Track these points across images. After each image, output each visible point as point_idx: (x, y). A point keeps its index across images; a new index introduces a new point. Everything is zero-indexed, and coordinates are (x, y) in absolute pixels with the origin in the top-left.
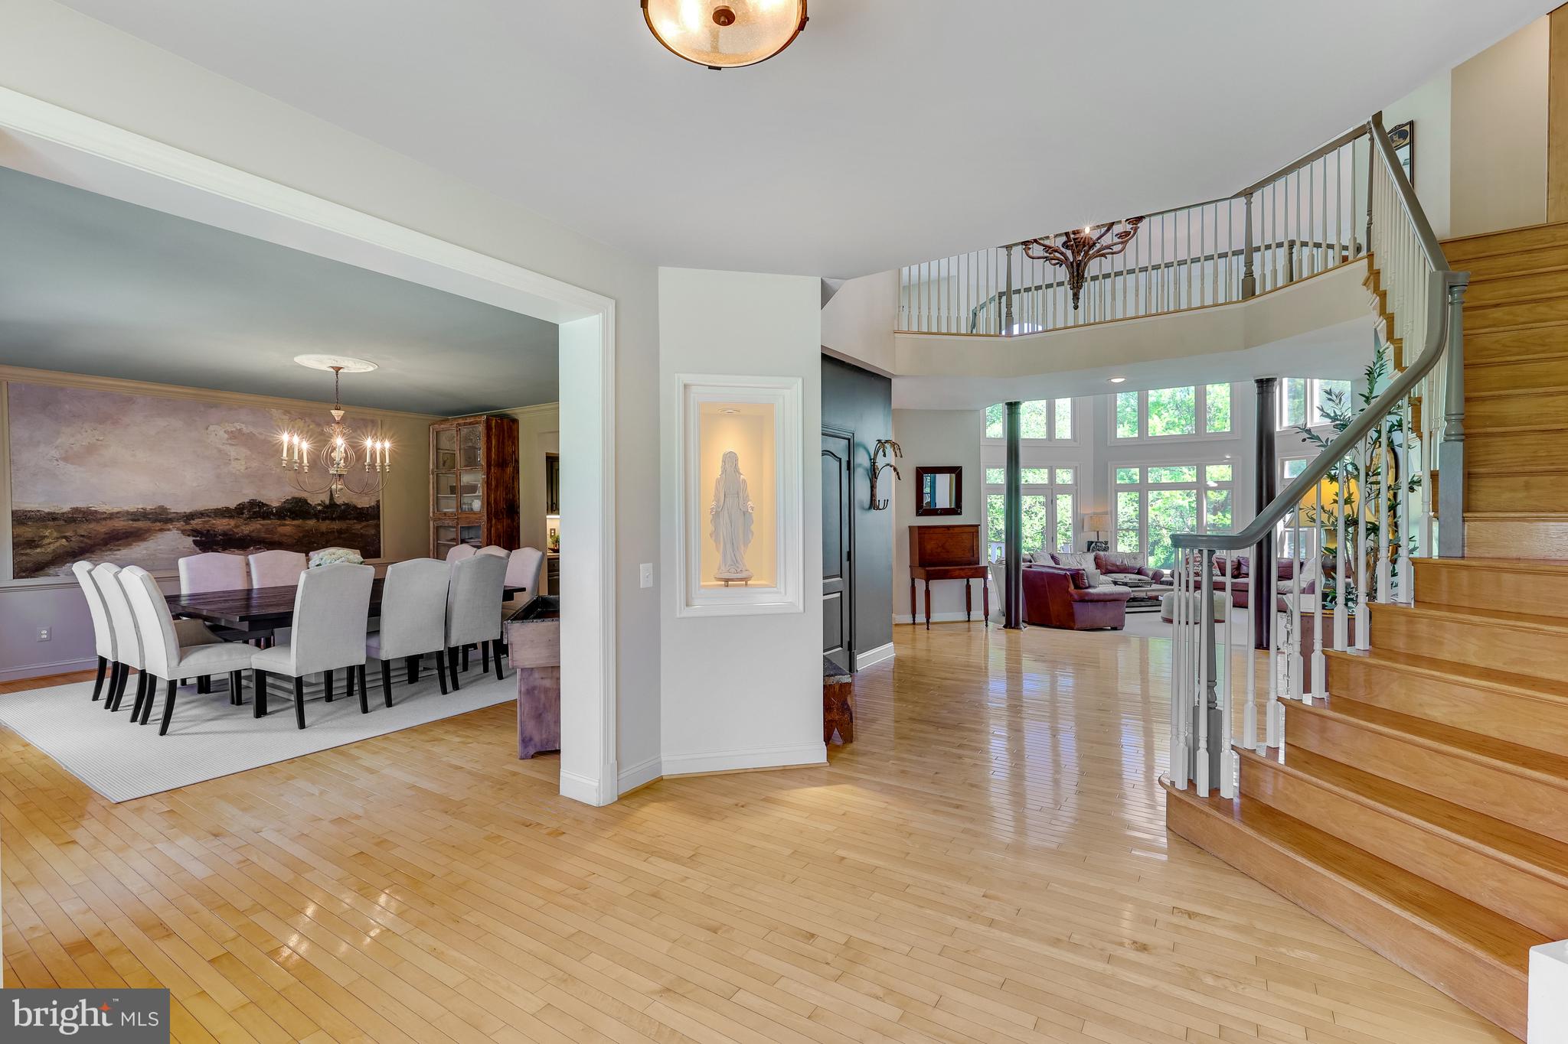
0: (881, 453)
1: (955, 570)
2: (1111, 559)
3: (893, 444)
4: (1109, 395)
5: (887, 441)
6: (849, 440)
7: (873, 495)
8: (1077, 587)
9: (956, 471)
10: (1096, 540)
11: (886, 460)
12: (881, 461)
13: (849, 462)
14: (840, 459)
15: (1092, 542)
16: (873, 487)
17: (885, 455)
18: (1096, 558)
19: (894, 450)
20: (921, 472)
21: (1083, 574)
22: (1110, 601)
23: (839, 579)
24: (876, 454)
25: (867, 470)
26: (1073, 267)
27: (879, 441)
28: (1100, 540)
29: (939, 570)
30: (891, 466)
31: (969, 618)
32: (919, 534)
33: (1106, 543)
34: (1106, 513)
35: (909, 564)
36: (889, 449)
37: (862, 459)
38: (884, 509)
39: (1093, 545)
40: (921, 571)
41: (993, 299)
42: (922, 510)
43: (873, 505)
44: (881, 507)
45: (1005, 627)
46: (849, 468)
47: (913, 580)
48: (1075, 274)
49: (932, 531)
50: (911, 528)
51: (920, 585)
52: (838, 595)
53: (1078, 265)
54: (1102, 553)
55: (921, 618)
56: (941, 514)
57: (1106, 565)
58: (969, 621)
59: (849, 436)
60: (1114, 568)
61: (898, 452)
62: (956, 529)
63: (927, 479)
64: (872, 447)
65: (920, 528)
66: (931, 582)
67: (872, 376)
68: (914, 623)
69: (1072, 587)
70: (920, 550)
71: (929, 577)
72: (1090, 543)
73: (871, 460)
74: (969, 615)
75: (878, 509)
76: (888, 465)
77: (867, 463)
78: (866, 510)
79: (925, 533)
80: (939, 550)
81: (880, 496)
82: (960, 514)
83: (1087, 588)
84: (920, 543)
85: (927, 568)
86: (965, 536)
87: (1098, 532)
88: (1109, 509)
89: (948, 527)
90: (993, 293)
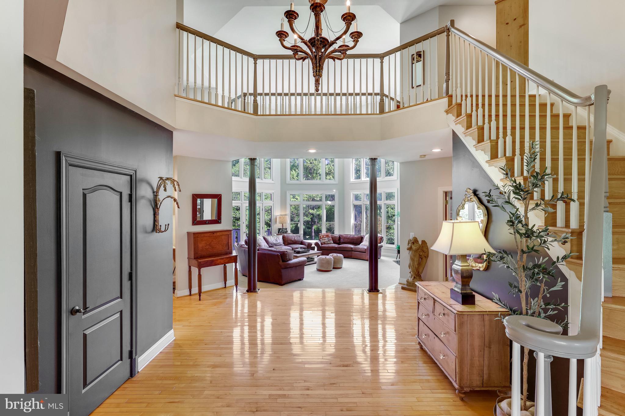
0: (162, 188)
1: (217, 260)
2: (290, 237)
3: (173, 181)
4: (287, 159)
5: (167, 179)
6: (131, 176)
7: (155, 221)
8: (283, 261)
9: (218, 197)
10: (282, 228)
11: (168, 193)
12: (162, 194)
13: (130, 196)
14: (121, 193)
15: (280, 229)
16: (155, 214)
17: (165, 190)
18: (283, 237)
19: (174, 185)
20: (195, 197)
21: (286, 254)
22: (297, 266)
23: (119, 300)
24: (159, 187)
25: (150, 201)
26: (316, 59)
27: (161, 178)
28: (284, 228)
29: (208, 261)
30: (172, 198)
31: (225, 285)
32: (194, 238)
33: (286, 229)
34: (286, 215)
35: (187, 257)
36: (169, 184)
37: (145, 192)
38: (165, 231)
39: (281, 230)
40: (195, 262)
41: (240, 96)
42: (196, 222)
43: (155, 228)
44: (163, 229)
45: (248, 291)
46: (130, 200)
47: (190, 267)
48: (318, 64)
49: (203, 235)
50: (188, 233)
51: (195, 270)
52: (118, 315)
53: (320, 59)
54: (285, 235)
55: (195, 290)
56: (209, 224)
57: (288, 240)
58: (225, 287)
59: (132, 173)
60: (291, 242)
61: (177, 187)
62: (218, 234)
63: (199, 201)
64: (155, 183)
65: (194, 234)
66: (202, 269)
67: (156, 126)
68: (190, 295)
69: (281, 261)
70: (194, 249)
71: (200, 266)
72: (279, 229)
73: (154, 192)
74: (225, 284)
75: (160, 231)
76: (168, 197)
77: (150, 195)
78: (149, 233)
79: (198, 237)
80: (207, 247)
81: (162, 221)
82: (220, 223)
83: (288, 261)
84: (195, 244)
85: (199, 261)
86: (223, 237)
87: (283, 224)
88: (287, 214)
89: (213, 232)
90: (239, 93)
